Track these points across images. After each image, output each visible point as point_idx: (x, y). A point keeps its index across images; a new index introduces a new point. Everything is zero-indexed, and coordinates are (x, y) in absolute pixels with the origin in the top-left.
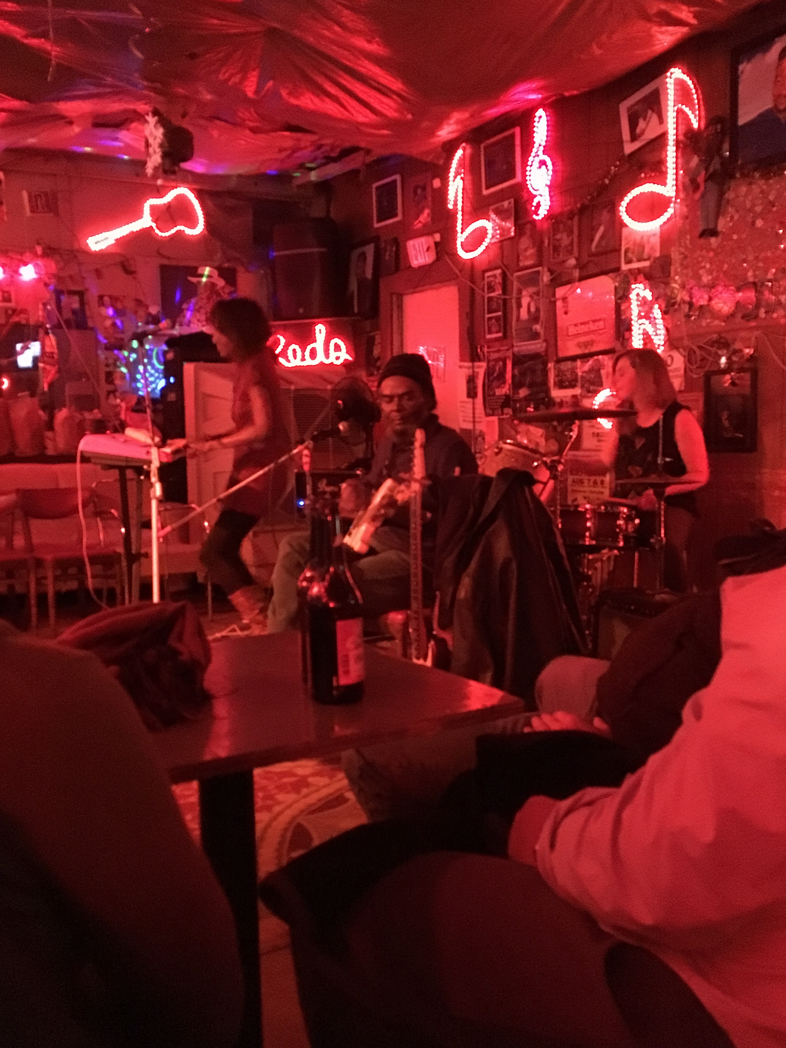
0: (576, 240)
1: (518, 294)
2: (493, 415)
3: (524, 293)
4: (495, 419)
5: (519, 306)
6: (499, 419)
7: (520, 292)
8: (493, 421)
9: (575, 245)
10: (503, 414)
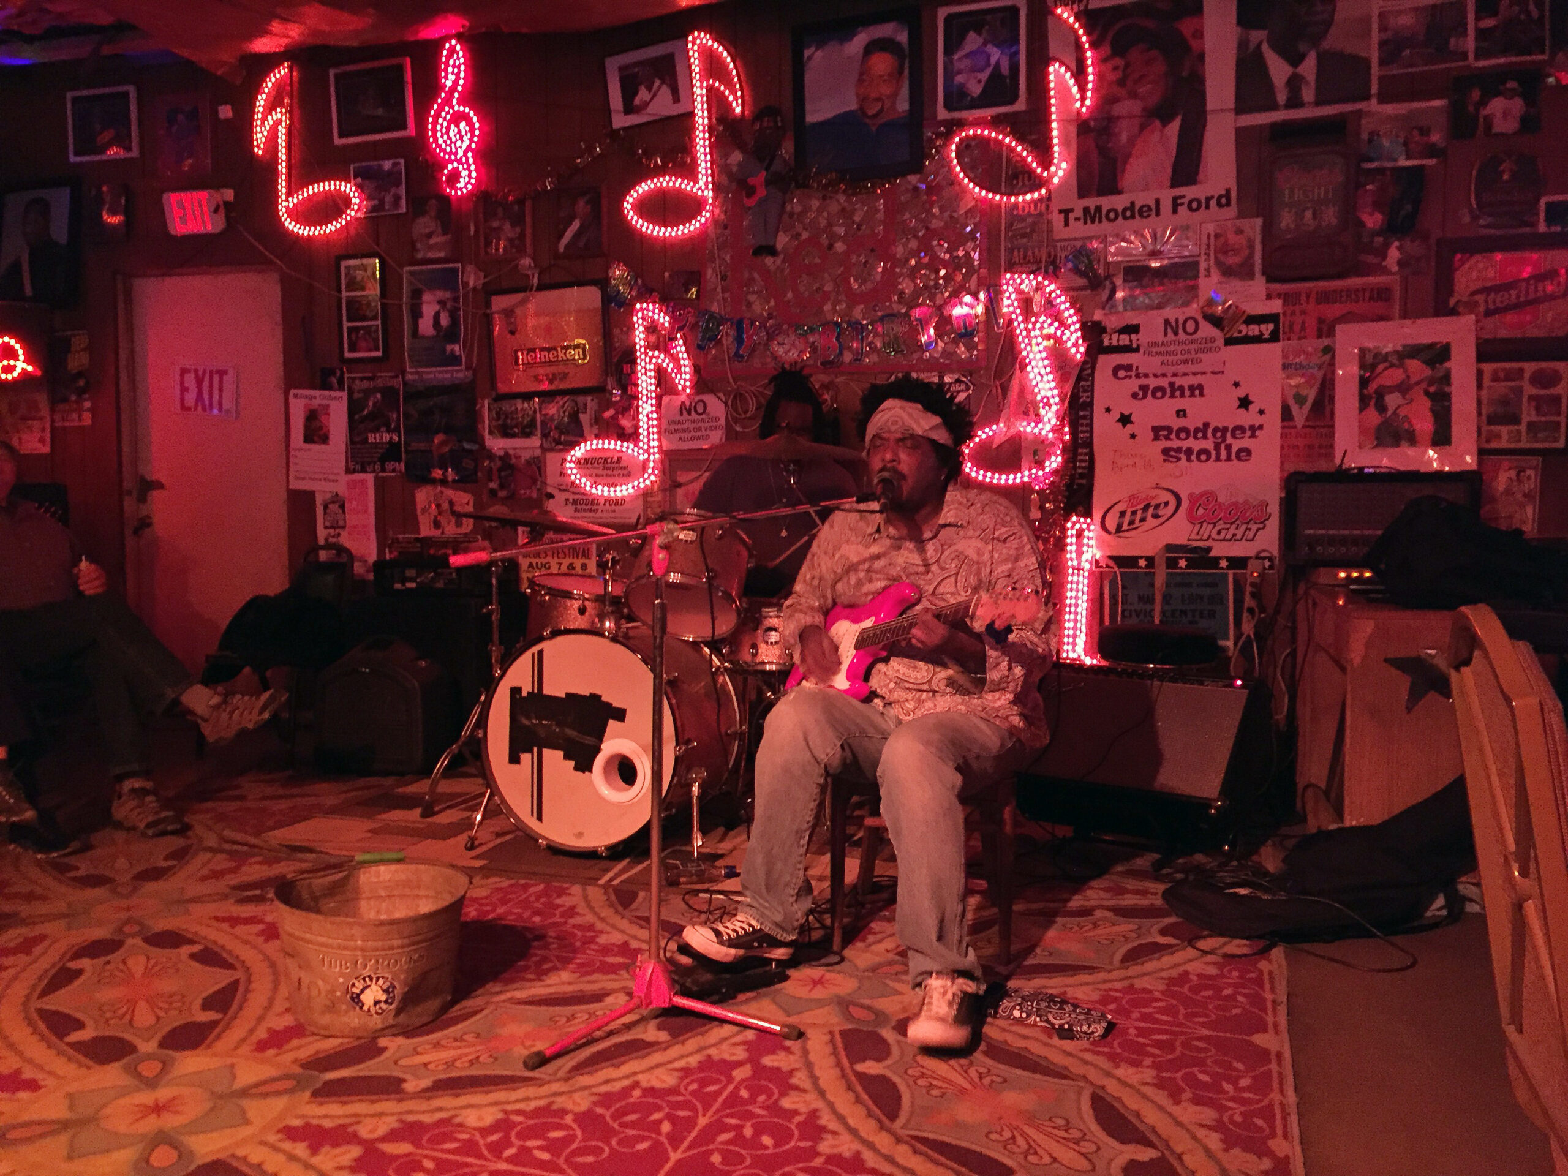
0: (529, 231)
1: (413, 298)
2: (364, 470)
3: (427, 297)
4: (370, 478)
5: (416, 314)
6: (376, 479)
7: (416, 294)
8: (363, 482)
9: (528, 241)
10: (383, 470)
